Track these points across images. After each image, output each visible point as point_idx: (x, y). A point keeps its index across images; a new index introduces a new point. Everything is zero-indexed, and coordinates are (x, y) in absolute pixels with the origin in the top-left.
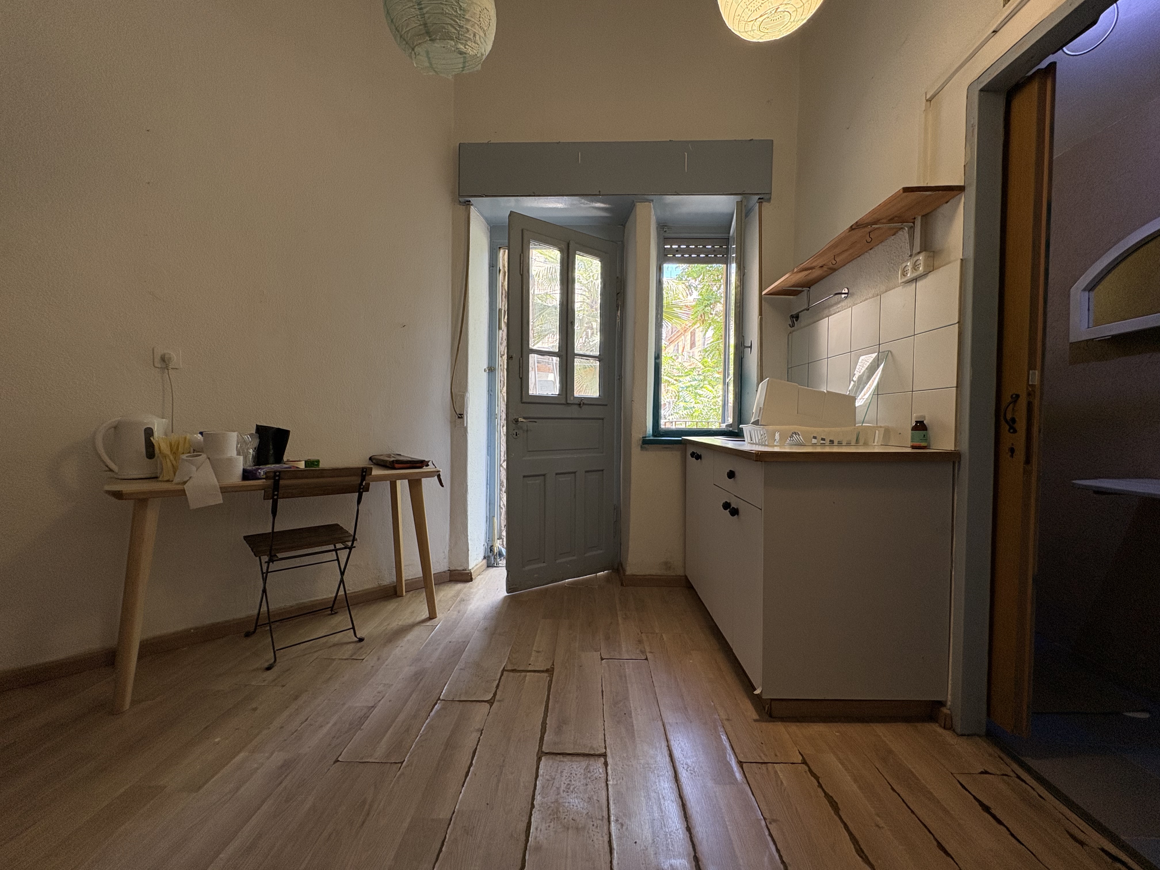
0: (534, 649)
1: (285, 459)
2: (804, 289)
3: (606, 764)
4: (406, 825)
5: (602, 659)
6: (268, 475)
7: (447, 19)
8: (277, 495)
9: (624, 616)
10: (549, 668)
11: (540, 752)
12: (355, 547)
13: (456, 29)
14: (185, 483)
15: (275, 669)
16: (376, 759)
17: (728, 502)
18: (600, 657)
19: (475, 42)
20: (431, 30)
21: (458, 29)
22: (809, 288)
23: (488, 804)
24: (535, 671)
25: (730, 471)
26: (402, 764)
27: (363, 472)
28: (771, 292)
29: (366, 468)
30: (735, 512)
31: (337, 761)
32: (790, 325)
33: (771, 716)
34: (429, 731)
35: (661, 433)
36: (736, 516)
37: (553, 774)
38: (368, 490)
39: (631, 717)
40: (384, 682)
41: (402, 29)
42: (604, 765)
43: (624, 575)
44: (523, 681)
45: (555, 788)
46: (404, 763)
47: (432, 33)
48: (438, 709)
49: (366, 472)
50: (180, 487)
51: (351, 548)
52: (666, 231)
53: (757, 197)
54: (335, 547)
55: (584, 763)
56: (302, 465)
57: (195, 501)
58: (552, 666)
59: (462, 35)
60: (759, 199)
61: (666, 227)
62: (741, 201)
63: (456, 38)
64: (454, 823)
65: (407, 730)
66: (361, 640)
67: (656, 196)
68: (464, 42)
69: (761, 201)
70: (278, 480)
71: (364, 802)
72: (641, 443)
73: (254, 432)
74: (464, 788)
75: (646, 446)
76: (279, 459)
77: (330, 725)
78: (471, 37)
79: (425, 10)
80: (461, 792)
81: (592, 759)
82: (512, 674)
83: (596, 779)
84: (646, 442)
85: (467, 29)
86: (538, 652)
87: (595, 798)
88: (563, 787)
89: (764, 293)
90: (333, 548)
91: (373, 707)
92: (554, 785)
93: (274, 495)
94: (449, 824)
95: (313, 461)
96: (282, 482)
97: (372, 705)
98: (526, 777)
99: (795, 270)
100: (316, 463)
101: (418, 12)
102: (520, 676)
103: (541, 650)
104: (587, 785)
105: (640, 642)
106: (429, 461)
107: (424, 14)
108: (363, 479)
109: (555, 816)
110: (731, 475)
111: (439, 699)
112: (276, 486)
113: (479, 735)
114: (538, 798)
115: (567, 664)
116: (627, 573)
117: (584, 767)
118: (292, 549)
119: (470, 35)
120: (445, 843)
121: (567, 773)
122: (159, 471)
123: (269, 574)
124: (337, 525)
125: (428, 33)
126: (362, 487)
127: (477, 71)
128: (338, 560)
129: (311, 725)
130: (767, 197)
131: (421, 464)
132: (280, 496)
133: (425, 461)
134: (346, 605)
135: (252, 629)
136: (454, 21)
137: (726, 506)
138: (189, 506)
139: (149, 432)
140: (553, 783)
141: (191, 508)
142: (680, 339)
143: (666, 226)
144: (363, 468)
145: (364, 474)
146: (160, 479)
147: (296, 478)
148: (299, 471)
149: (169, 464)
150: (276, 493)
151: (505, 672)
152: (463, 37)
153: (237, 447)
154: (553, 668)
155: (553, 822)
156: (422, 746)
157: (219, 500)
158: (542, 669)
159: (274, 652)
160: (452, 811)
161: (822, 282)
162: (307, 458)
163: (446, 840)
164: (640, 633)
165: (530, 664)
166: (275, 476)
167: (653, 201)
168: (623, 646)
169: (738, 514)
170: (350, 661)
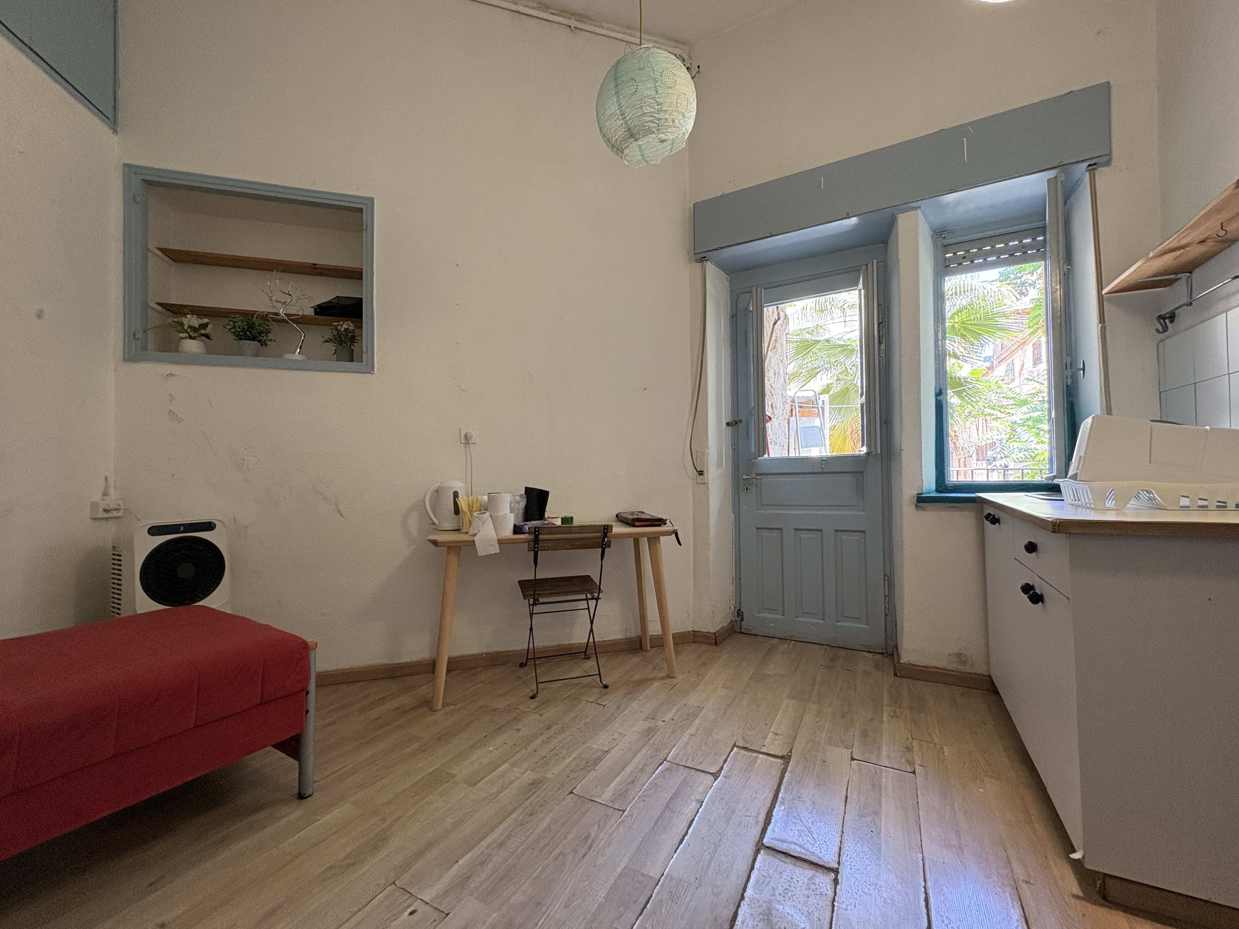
0: (772, 730)
1: (546, 516)
2: (1179, 276)
3: (836, 882)
4: (619, 870)
5: (853, 759)
6: (530, 530)
7: (646, 118)
8: (537, 548)
9: (892, 714)
10: (785, 754)
11: (760, 844)
12: (600, 599)
13: (656, 123)
14: (475, 535)
15: (537, 699)
16: (603, 800)
17: (1031, 584)
18: (850, 756)
19: (675, 127)
20: (634, 132)
21: (657, 122)
22: (1190, 273)
23: (696, 879)
24: (769, 755)
25: (1030, 543)
26: (624, 812)
27: (605, 529)
28: (1118, 288)
29: (607, 526)
30: (1037, 599)
31: (572, 792)
32: (1158, 331)
33: (1105, 898)
34: (652, 788)
35: (949, 488)
36: (1040, 603)
37: (771, 871)
38: (609, 547)
39: (879, 838)
40: (619, 731)
41: (612, 140)
42: (833, 883)
43: (899, 662)
44: (753, 762)
45: (770, 888)
46: (626, 812)
47: (635, 135)
48: (663, 769)
49: (607, 529)
50: (471, 538)
51: (597, 599)
52: (945, 237)
53: (1085, 164)
54: (587, 596)
55: (810, 872)
56: (558, 522)
57: (482, 551)
58: (790, 754)
59: (661, 126)
60: (1089, 166)
61: (944, 233)
62: (1056, 177)
63: (656, 130)
64: (662, 886)
65: (633, 782)
66: (606, 687)
67: (925, 201)
68: (665, 131)
69: (1092, 167)
70: (538, 535)
71: (588, 837)
72: (915, 500)
73: (523, 492)
74: (675, 854)
75: (923, 505)
76: (541, 516)
77: (571, 759)
78: (671, 124)
79: (627, 118)
80: (672, 858)
81: (820, 870)
82: (742, 751)
83: (821, 894)
84: (922, 500)
85: (665, 119)
86: (776, 734)
87: (816, 915)
88: (780, 890)
89: (1104, 292)
90: (585, 597)
91: (607, 751)
92: (770, 884)
93: (535, 548)
94: (657, 884)
95: (568, 518)
96: (541, 537)
97: (607, 750)
98: (742, 866)
99: (1151, 255)
100: (570, 520)
101: (622, 122)
102: (751, 756)
103: (779, 732)
104: (808, 897)
105: (909, 749)
106: (667, 520)
107: (627, 122)
108: (605, 535)
109: (766, 917)
110: (1031, 548)
111: (665, 759)
112: (536, 540)
113: (699, 807)
114: (749, 892)
115: (808, 756)
116: (902, 661)
117: (809, 876)
118: (551, 595)
119: (669, 122)
120: (651, 901)
121: (788, 876)
122: (461, 525)
123: (534, 615)
124: (589, 576)
125: (632, 136)
126: (604, 543)
127: (683, 149)
128: (588, 609)
129: (557, 755)
130: (1105, 159)
131: (660, 522)
132: (540, 548)
133: (662, 519)
134: (594, 652)
135: (525, 661)
136: (653, 117)
137: (1027, 589)
138: (477, 554)
139: (456, 495)
140: (770, 881)
141: (479, 555)
142: (1017, 355)
143: (945, 231)
144: (605, 526)
145: (606, 531)
146: (462, 531)
147: (551, 534)
148: (555, 527)
149: (467, 519)
150: (536, 546)
151: (735, 748)
152: (662, 127)
153: (510, 506)
154: (790, 756)
155: (762, 923)
156: (644, 801)
157: (496, 549)
158: (777, 754)
159: (537, 684)
160: (662, 873)
161: (1212, 262)
162: (563, 515)
163: (652, 899)
164: (910, 738)
165: (764, 746)
166: (535, 531)
167: (919, 207)
168: (884, 748)
169: (1043, 602)
170: (594, 704)
